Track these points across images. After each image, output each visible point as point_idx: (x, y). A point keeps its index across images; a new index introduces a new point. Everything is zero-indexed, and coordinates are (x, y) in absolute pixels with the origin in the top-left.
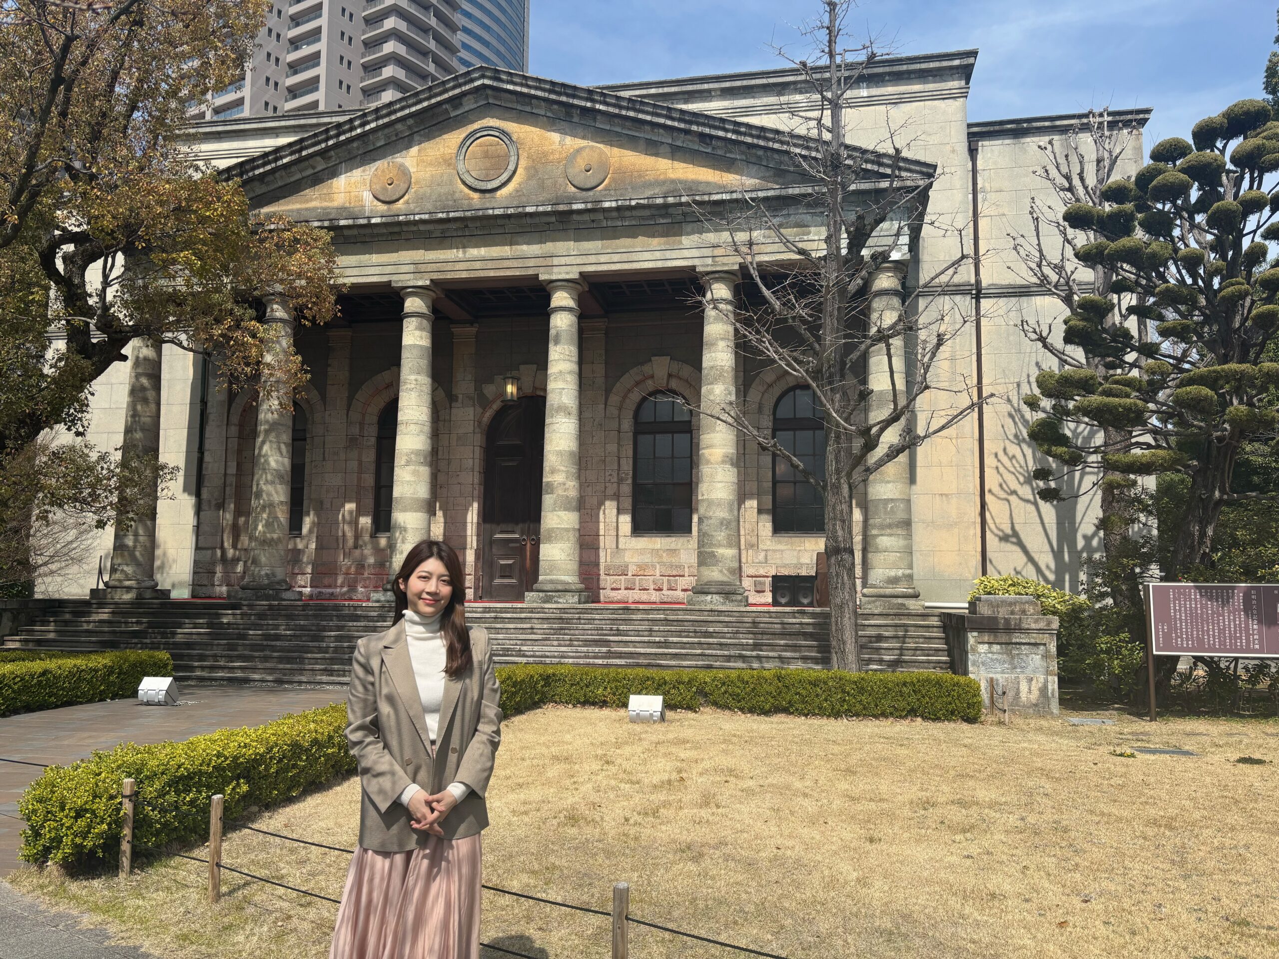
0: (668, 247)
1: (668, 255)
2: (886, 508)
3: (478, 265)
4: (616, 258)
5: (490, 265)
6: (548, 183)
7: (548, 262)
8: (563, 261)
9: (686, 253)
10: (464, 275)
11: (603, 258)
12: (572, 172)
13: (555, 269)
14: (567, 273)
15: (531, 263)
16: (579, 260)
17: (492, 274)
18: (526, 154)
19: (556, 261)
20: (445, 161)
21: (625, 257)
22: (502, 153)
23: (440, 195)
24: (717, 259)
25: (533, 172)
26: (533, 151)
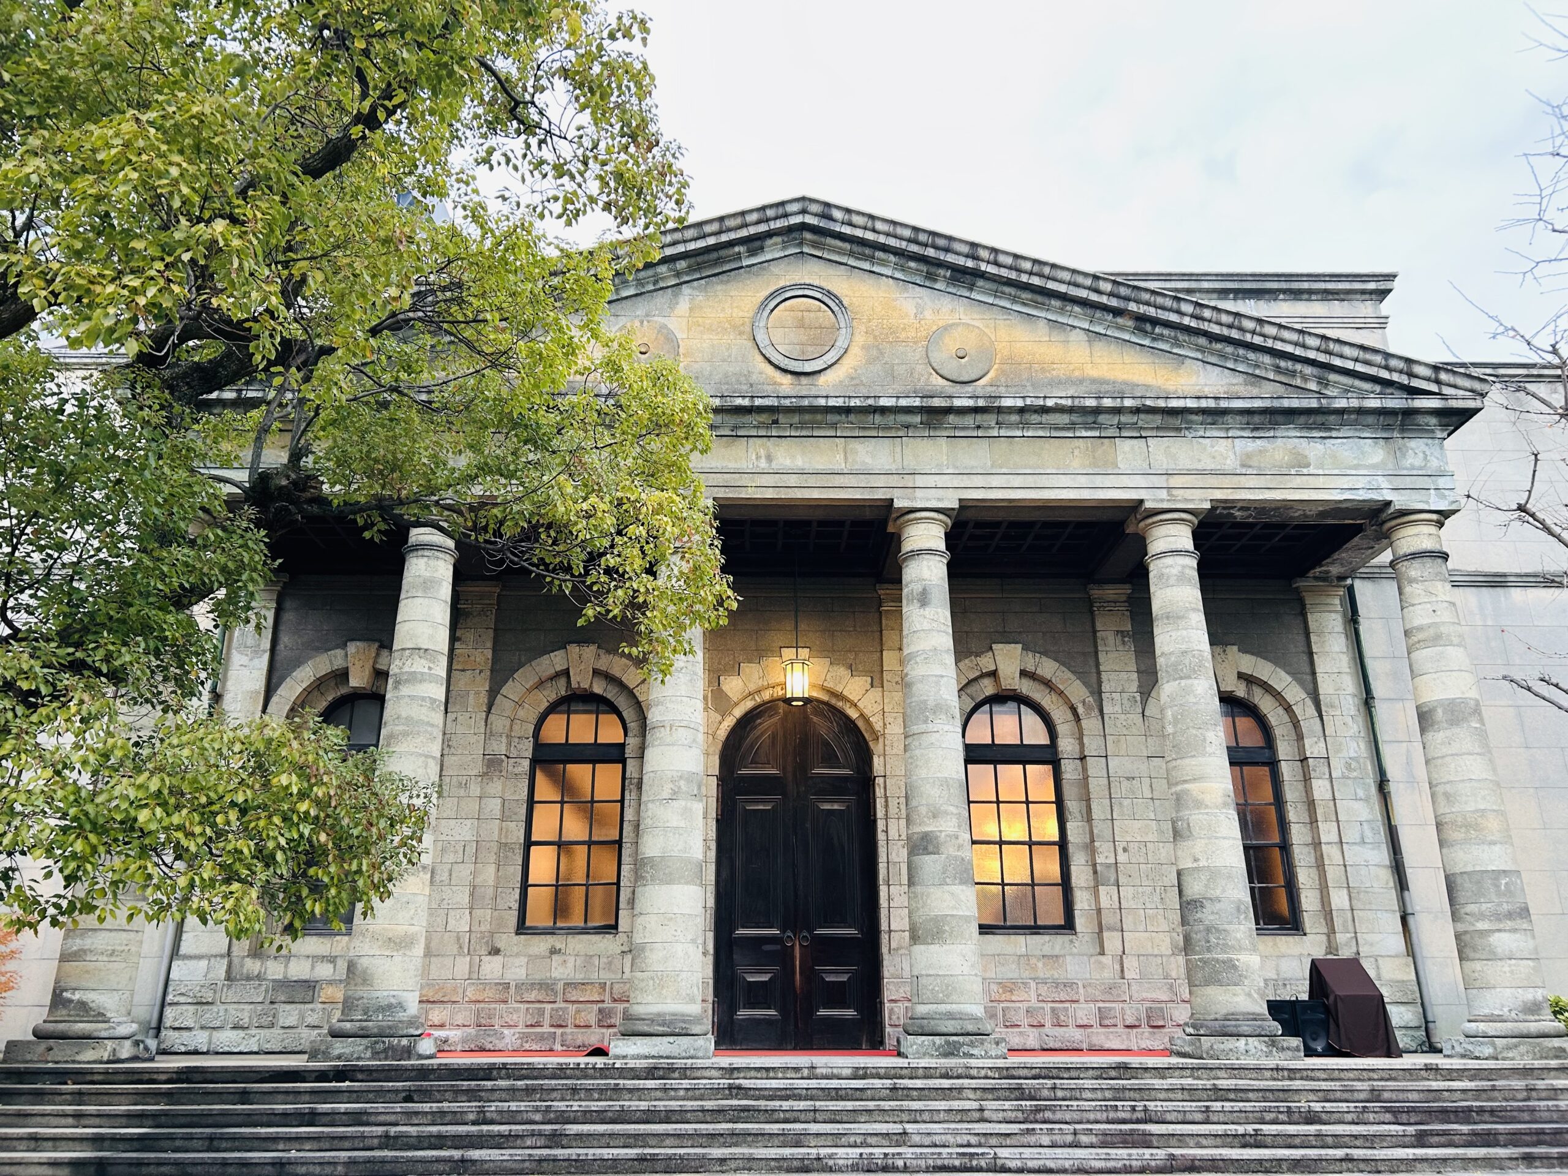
0: (1096, 471)
1: (1099, 481)
2: (1498, 886)
3: (793, 480)
4: (1017, 481)
5: (812, 481)
6: (901, 370)
7: (908, 481)
8: (931, 481)
9: (1126, 481)
10: (770, 494)
11: (996, 481)
12: (937, 357)
13: (919, 493)
14: (939, 500)
15: (881, 481)
16: (957, 481)
17: (816, 494)
18: (863, 329)
19: (920, 481)
20: (734, 327)
21: (1030, 481)
22: (826, 324)
23: (726, 376)
24: (1175, 492)
25: (875, 352)
26: (874, 323)
